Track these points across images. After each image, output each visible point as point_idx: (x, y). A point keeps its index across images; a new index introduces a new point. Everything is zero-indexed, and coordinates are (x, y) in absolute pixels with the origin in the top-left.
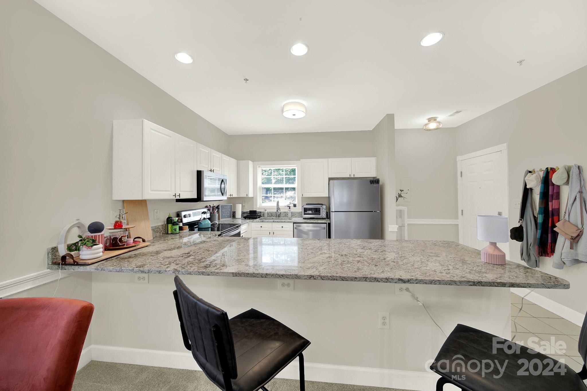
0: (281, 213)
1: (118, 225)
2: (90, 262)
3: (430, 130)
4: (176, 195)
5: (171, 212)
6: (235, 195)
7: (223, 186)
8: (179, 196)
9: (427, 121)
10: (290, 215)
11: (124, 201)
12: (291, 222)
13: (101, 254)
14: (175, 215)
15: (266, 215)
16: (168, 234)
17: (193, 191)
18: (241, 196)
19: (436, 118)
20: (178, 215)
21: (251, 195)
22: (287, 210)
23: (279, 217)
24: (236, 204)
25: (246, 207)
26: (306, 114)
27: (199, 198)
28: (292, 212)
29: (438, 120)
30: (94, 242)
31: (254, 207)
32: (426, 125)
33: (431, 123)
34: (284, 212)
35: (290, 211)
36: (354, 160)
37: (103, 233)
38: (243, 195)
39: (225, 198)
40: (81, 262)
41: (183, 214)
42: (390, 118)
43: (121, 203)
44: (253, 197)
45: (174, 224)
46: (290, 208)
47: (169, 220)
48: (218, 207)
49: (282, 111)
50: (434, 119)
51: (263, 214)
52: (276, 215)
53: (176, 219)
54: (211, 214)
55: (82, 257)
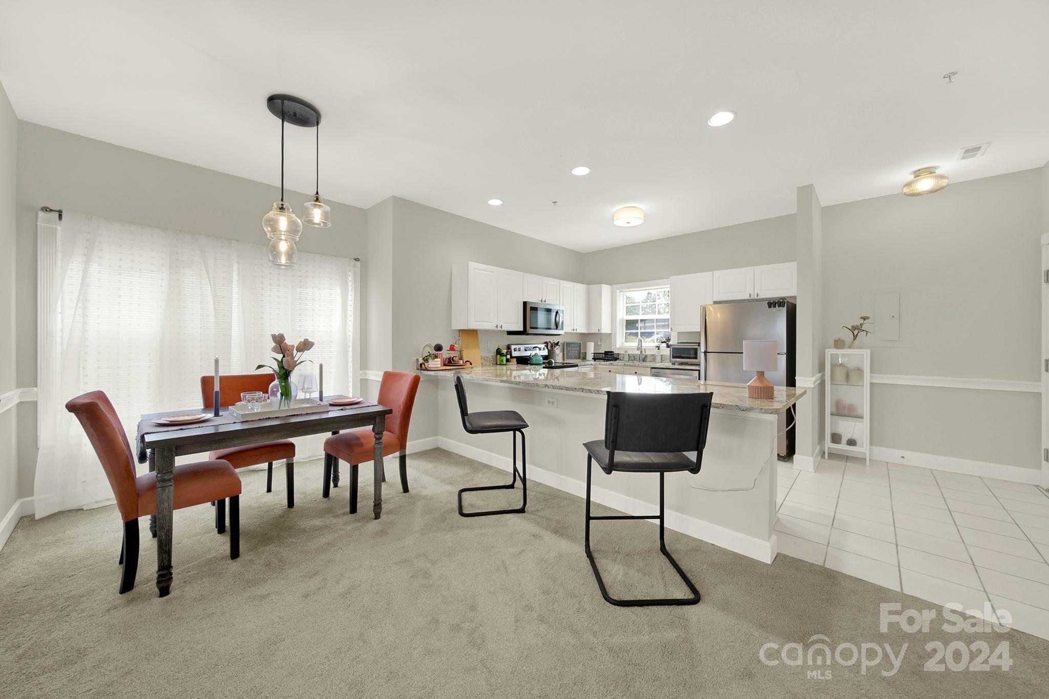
0: (646, 356)
1: (452, 348)
2: (433, 369)
3: (919, 194)
4: (498, 326)
5: (502, 344)
7: (558, 318)
8: (501, 327)
9: (913, 176)
10: (658, 359)
11: (460, 331)
12: (647, 367)
13: (440, 366)
14: (506, 347)
15: (625, 358)
16: (497, 364)
17: (518, 324)
18: (592, 331)
19: (935, 168)
20: (509, 348)
21: (606, 331)
22: (655, 352)
23: (643, 361)
24: (588, 343)
25: (599, 346)
26: (644, 220)
27: (527, 331)
28: (662, 355)
29: (938, 172)
30: (436, 357)
31: (611, 347)
32: (908, 185)
33: (919, 179)
34: (652, 355)
35: (659, 353)
36: (759, 269)
37: (442, 352)
38: (594, 330)
39: (560, 332)
40: (428, 369)
41: (513, 347)
42: (806, 193)
43: (458, 332)
44: (611, 334)
45: (502, 355)
46: (659, 349)
47: (498, 352)
48: (557, 344)
50: (930, 171)
51: (622, 357)
52: (640, 359)
53: (504, 351)
54: (549, 351)
55: (430, 366)
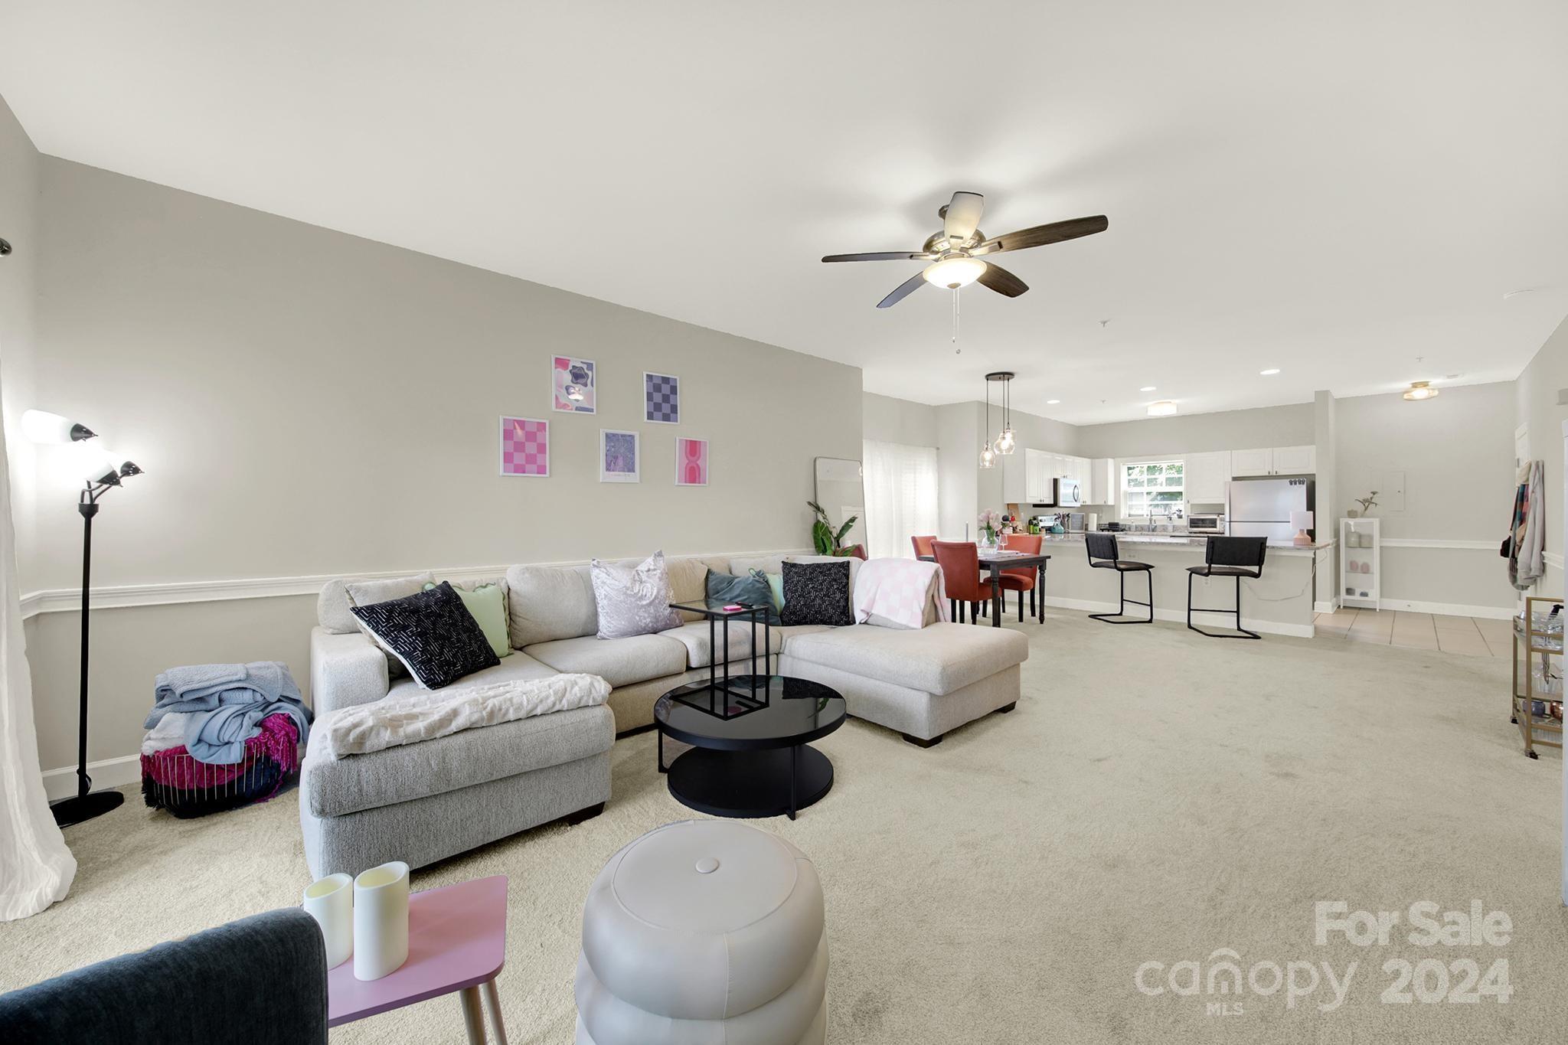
0: (1156, 526)
3: (1417, 401)
5: (1032, 515)
6: (1089, 503)
7: (1076, 491)
9: (1410, 386)
10: (1170, 529)
14: (1034, 518)
15: (1133, 529)
17: (1049, 497)
18: (1097, 503)
19: (1429, 382)
20: (1037, 519)
21: (1111, 502)
22: (1166, 522)
23: (1153, 531)
24: (1091, 514)
25: (1104, 517)
27: (1055, 504)
28: (1174, 526)
29: (1431, 384)
31: (1116, 518)
32: (1406, 392)
33: (1415, 389)
34: (1163, 525)
35: (1171, 523)
36: (1277, 450)
38: (1099, 502)
39: (1078, 505)
41: (1041, 518)
42: (1323, 396)
44: (1114, 505)
46: (1170, 520)
48: (1068, 515)
49: (1147, 411)
50: (1424, 384)
51: (1130, 528)
52: (1149, 529)
